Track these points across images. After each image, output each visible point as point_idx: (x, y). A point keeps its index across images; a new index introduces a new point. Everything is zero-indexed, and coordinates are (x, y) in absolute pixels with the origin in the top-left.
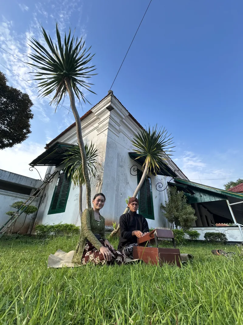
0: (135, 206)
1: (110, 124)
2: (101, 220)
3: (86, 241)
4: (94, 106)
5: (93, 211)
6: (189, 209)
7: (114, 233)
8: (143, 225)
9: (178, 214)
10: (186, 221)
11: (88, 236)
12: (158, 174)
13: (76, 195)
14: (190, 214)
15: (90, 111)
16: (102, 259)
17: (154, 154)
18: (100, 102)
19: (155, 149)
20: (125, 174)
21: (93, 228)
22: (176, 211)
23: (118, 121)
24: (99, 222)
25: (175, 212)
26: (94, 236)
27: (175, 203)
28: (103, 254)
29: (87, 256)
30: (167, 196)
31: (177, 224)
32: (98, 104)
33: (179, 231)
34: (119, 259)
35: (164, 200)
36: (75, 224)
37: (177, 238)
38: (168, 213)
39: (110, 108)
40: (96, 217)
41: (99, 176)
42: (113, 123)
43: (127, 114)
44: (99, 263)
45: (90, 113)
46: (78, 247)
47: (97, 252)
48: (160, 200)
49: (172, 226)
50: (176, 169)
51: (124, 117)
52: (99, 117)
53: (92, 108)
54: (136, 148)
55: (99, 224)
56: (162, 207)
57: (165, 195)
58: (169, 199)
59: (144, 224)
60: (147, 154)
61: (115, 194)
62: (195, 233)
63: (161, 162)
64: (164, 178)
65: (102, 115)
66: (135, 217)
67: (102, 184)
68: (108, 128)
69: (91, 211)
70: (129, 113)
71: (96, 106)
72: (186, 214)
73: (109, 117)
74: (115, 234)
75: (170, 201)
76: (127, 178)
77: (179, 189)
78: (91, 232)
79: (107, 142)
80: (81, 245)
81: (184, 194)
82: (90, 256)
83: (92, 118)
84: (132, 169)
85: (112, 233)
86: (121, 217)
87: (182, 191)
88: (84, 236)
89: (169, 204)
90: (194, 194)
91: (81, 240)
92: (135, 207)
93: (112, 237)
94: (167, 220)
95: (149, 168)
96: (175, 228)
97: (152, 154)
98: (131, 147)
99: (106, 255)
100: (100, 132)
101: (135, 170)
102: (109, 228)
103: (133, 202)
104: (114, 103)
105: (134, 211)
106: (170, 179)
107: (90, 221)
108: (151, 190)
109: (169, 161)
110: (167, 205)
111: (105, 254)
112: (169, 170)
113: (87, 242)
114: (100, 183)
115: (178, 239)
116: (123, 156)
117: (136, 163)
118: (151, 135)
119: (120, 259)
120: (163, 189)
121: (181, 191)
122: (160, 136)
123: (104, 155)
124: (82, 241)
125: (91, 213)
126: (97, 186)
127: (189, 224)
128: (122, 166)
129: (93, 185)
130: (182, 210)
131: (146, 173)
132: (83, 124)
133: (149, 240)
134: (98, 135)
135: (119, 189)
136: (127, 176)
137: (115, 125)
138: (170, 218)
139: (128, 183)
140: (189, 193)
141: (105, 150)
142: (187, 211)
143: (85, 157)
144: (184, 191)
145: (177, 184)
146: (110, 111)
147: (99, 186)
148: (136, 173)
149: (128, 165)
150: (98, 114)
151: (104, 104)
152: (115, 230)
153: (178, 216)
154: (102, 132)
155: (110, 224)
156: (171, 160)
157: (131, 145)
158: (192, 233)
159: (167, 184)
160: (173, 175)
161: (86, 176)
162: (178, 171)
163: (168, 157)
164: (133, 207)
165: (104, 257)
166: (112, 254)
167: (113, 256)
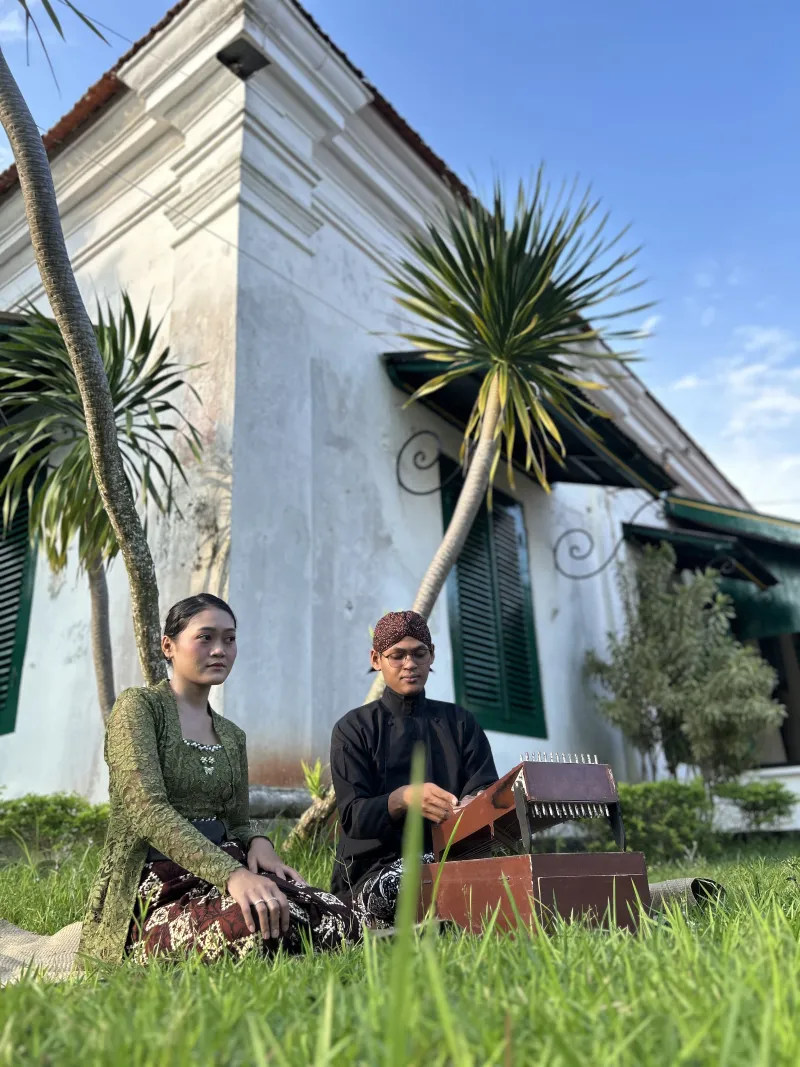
0: (408, 662)
1: (248, 167)
2: (219, 741)
3: (147, 857)
4: (137, 47)
5: (173, 698)
6: (747, 667)
7: (313, 820)
8: (463, 759)
9: (681, 697)
10: (723, 732)
11: (155, 829)
12: (555, 476)
13: (76, 631)
14: (744, 693)
15: (107, 77)
16: (235, 933)
17: (531, 359)
18: (171, 15)
19: (532, 325)
20: (364, 489)
21: (177, 793)
22: (670, 685)
23: (304, 147)
24: (208, 753)
25: (665, 686)
26: (193, 829)
27: (664, 639)
28: (244, 907)
29: (158, 927)
30: (617, 603)
31: (678, 752)
32: (162, 26)
33: (680, 789)
34: (327, 926)
35: (602, 626)
36: (81, 792)
37: (670, 824)
38: (624, 695)
39: (241, 59)
40: (190, 728)
41: (205, 506)
42: (269, 164)
43: (362, 99)
44: (222, 953)
45: (109, 93)
46: (104, 894)
47: (208, 902)
48: (580, 627)
49: (644, 769)
50: (674, 445)
51: (339, 120)
52: (175, 122)
53: (122, 62)
54: (425, 327)
55: (209, 765)
56: (590, 668)
57: (607, 595)
58: (630, 620)
59: (468, 749)
60: (488, 356)
61: (310, 609)
62: (769, 792)
63: (571, 403)
64: (603, 504)
65: (192, 108)
66: (420, 722)
67: (228, 554)
68: (239, 200)
69: (159, 699)
70: (373, 90)
71: (144, 42)
72: (724, 696)
73: (245, 125)
74: (317, 826)
75: (633, 634)
76: (378, 514)
77: (690, 558)
78: (170, 812)
79: (243, 295)
80: (116, 883)
81: (717, 584)
82: (171, 924)
83: (129, 128)
84: (408, 456)
85: (304, 819)
86: (338, 727)
87: (709, 571)
89: (630, 649)
90: (773, 582)
91: (114, 859)
92: (411, 669)
93: (301, 844)
94: (617, 735)
95: (503, 439)
96: (663, 774)
97: (518, 356)
98: (395, 320)
99: (259, 908)
100: (189, 227)
101: (423, 464)
102: (287, 797)
103: (398, 640)
104: (266, 19)
105: (406, 688)
106: (639, 507)
107: (154, 751)
108: (524, 577)
109: (630, 396)
110: (615, 654)
111: (252, 907)
112: (627, 448)
113: (148, 861)
114: (215, 550)
115: (678, 831)
116: (348, 380)
117: (429, 421)
118: (509, 229)
119: (335, 924)
120: (595, 561)
121: (704, 572)
122: (563, 242)
123: (229, 375)
124: (122, 860)
125: (157, 714)
126: (198, 567)
127: (739, 748)
128: (342, 443)
129: (175, 561)
130: (705, 675)
131: (485, 472)
132: (70, 180)
133: (492, 826)
134: (174, 246)
135: (331, 582)
136: (377, 499)
137: (283, 177)
138: (636, 725)
139: (388, 540)
140: (746, 579)
141: (233, 347)
142: (731, 680)
143: (100, 391)
144: (717, 566)
145: (677, 534)
146: (244, 75)
147: (210, 567)
148: (432, 479)
149: (385, 436)
150: (164, 101)
151: (202, 28)
152: (319, 805)
153: (682, 711)
154: (201, 226)
155: (290, 776)
156: (648, 394)
157: (392, 306)
158: (756, 794)
159: (619, 534)
160: (656, 479)
161: (119, 507)
162: (685, 452)
163: (625, 373)
164: (400, 667)
165: (247, 919)
166: (292, 905)
167: (298, 913)
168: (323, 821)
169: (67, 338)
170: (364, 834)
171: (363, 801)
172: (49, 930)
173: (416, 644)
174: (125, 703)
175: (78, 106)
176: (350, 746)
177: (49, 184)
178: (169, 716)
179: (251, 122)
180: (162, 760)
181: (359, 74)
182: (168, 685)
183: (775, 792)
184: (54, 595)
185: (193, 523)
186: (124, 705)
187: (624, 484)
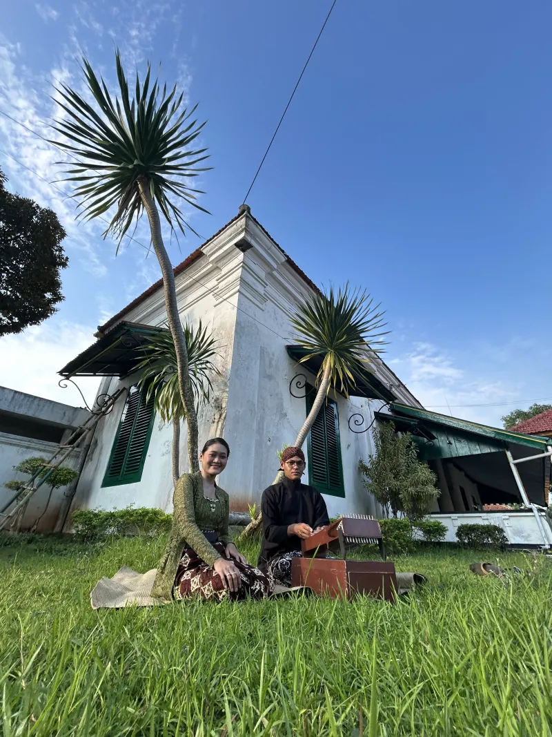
0: (295, 466)
1: (243, 280)
2: (218, 498)
3: (185, 546)
4: (208, 241)
5: (202, 479)
6: (424, 472)
7: (251, 528)
8: (315, 510)
9: (398, 483)
10: (416, 499)
11: (188, 534)
12: (352, 393)
13: (167, 443)
14: (424, 483)
15: (197, 250)
16: (218, 587)
17: (342, 350)
18: (220, 231)
19: (344, 338)
20: (277, 395)
21: (200, 519)
22: (394, 478)
23: (263, 275)
24: (213, 503)
25: (392, 479)
26: (202, 535)
27: (392, 459)
28: (222, 577)
29: (186, 580)
30: (373, 443)
31: (397, 506)
32: (217, 235)
33: (399, 523)
34: (257, 586)
35: (367, 453)
37: (395, 538)
38: (376, 481)
39: (243, 246)
40: (207, 492)
41: (218, 399)
42: (250, 280)
43: (284, 259)
44: (212, 596)
45: (198, 255)
46: (166, 561)
47: (207, 571)
48: (358, 452)
49: (383, 512)
50: (394, 383)
51: (275, 266)
52: (219, 265)
53: (203, 246)
54: (303, 337)
55: (213, 508)
56: (362, 468)
57: (369, 440)
58: (378, 450)
59: (317, 506)
60: (326, 349)
61: (254, 440)
62: (436, 526)
63: (358, 367)
64: (367, 404)
65: (225, 261)
66: (298, 493)
67: (225, 418)
68: (239, 291)
69: (196, 479)
70: (287, 256)
71: (211, 240)
72: (415, 484)
73: (242, 266)
74: (253, 531)
75: (379, 456)
76: (282, 404)
77: (401, 427)
78: (195, 527)
79: (238, 323)
80: (172, 556)
81: (411, 438)
83: (203, 267)
84: (294, 383)
85: (247, 528)
86: (265, 492)
87: (408, 433)
88: (179, 535)
89: (378, 463)
90: (434, 438)
91: (172, 546)
92: (296, 469)
93: (246, 538)
94: (372, 497)
95: (332, 380)
96: (391, 515)
97: (338, 349)
98: (292, 333)
99: (228, 577)
100: (221, 299)
101: (300, 386)
103: (292, 456)
104: (252, 233)
106: (379, 405)
107: (192, 500)
108: (337, 431)
109: (378, 365)
110: (372, 463)
112: (377, 384)
113: (185, 548)
114: (220, 416)
115: (398, 541)
116: (273, 355)
117: (303, 371)
118: (335, 305)
119: (260, 586)
120: (364, 427)
121: (406, 433)
122: (355, 309)
123: (231, 351)
124: (175, 547)
125: (195, 484)
126: (214, 422)
127: (423, 506)
128: (270, 377)
129: (205, 419)
130: (408, 475)
131: (325, 391)
132: (180, 284)
133: (328, 544)
134: (215, 306)
135: (263, 429)
136: (282, 399)
137: (254, 284)
138: (380, 494)
139: (286, 415)
140: (424, 437)
141: (233, 342)
142: (419, 478)
143: (184, 356)
144: (411, 431)
145: (395, 417)
146: (243, 251)
147: (218, 422)
148: (302, 392)
149: (286, 375)
150: (216, 258)
151: (231, 235)
152: (255, 522)
153: (399, 489)
154: (225, 300)
155: (243, 508)
156: (384, 363)
157: (290, 329)
158: (430, 526)
159: (373, 417)
160: (388, 396)
161: (187, 399)
162: (399, 386)
163: (376, 356)
164: (292, 468)
165: (224, 582)
166: (242, 575)
167: (245, 579)
168: (255, 529)
169: (174, 337)
170: (274, 540)
171: (275, 527)
172: (143, 572)
173: (299, 459)
174: (183, 479)
175: (187, 260)
176: (269, 501)
177: (174, 284)
178: (199, 486)
179: (245, 265)
180: (195, 504)
181: (283, 251)
182: (200, 473)
183: (438, 526)
184: (160, 429)
185: (213, 405)
186: (183, 480)
187: (375, 397)
